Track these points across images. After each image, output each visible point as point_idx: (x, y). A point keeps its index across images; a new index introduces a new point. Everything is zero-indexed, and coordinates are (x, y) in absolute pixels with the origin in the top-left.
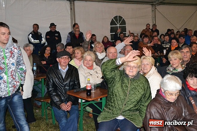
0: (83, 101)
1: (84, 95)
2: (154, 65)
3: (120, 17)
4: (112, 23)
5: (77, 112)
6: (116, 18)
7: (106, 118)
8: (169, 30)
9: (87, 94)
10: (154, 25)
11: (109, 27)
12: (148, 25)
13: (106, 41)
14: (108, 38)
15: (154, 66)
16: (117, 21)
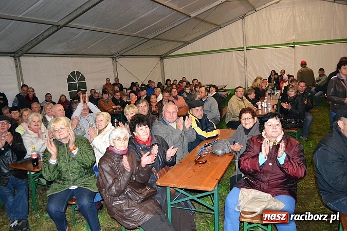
0: (33, 173)
1: (30, 166)
2: (110, 120)
3: (78, 73)
4: (69, 79)
5: (25, 187)
6: (73, 73)
7: (56, 189)
8: (133, 84)
9: (33, 164)
10: (117, 79)
11: (66, 84)
12: (107, 80)
13: (63, 100)
14: (65, 97)
15: (110, 123)
16: (74, 77)
